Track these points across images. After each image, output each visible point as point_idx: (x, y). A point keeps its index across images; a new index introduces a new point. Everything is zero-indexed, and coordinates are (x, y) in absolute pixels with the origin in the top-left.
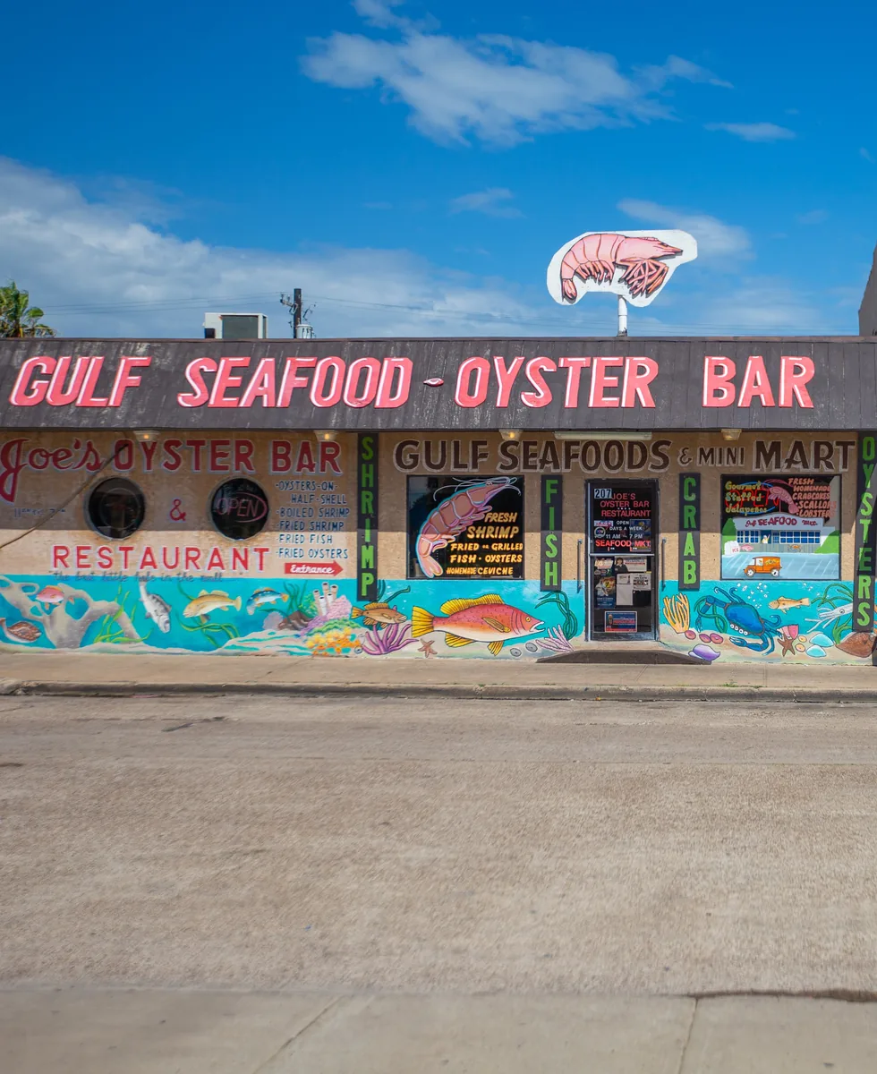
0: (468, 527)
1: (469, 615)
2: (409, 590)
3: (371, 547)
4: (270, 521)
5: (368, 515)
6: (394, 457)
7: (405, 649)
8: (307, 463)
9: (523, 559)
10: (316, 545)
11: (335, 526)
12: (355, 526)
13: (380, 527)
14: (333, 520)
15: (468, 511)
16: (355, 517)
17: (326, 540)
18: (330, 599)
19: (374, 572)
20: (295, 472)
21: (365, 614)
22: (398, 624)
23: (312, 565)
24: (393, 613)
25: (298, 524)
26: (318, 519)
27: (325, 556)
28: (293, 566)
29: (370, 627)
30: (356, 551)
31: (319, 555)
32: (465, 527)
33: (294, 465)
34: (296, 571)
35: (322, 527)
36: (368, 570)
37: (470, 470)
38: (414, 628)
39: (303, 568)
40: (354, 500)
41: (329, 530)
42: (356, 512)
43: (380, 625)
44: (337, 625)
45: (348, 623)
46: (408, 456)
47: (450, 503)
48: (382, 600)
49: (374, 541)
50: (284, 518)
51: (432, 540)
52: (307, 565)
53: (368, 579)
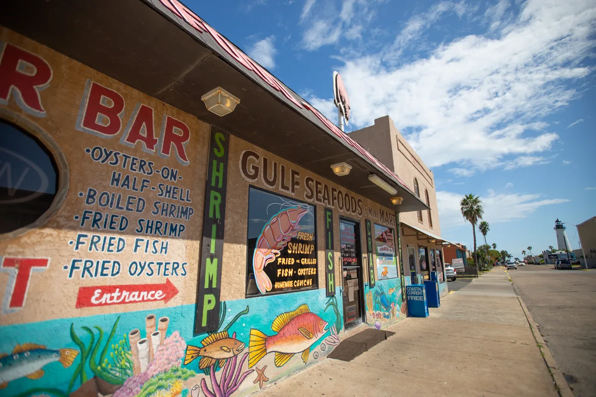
0: (288, 243)
1: (291, 329)
2: (248, 310)
3: (215, 260)
4: (61, 207)
5: (215, 220)
6: (240, 163)
7: (242, 387)
8: (145, 136)
9: (317, 271)
10: (141, 256)
11: (173, 229)
12: (198, 233)
13: (226, 237)
14: (171, 220)
15: (287, 228)
16: (199, 221)
17: (159, 249)
18: (156, 340)
19: (216, 292)
20: (124, 140)
21: (202, 353)
22: (236, 356)
23: (131, 288)
24: (233, 342)
25: (118, 221)
26: (151, 216)
27: (155, 273)
28: (97, 293)
29: (206, 371)
30: (196, 266)
31: (147, 270)
32: (286, 242)
33: (125, 132)
34: (103, 300)
35: (153, 229)
36: (211, 291)
37: (289, 193)
38: (251, 355)
39: (116, 294)
40: (199, 199)
41: (164, 235)
42: (201, 214)
43: (219, 363)
44: (161, 382)
45: (179, 373)
46: (251, 166)
47: (277, 219)
48: (221, 329)
49: (219, 255)
50: (93, 206)
51: (265, 254)
52: (122, 288)
53: (210, 302)
